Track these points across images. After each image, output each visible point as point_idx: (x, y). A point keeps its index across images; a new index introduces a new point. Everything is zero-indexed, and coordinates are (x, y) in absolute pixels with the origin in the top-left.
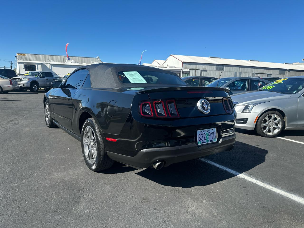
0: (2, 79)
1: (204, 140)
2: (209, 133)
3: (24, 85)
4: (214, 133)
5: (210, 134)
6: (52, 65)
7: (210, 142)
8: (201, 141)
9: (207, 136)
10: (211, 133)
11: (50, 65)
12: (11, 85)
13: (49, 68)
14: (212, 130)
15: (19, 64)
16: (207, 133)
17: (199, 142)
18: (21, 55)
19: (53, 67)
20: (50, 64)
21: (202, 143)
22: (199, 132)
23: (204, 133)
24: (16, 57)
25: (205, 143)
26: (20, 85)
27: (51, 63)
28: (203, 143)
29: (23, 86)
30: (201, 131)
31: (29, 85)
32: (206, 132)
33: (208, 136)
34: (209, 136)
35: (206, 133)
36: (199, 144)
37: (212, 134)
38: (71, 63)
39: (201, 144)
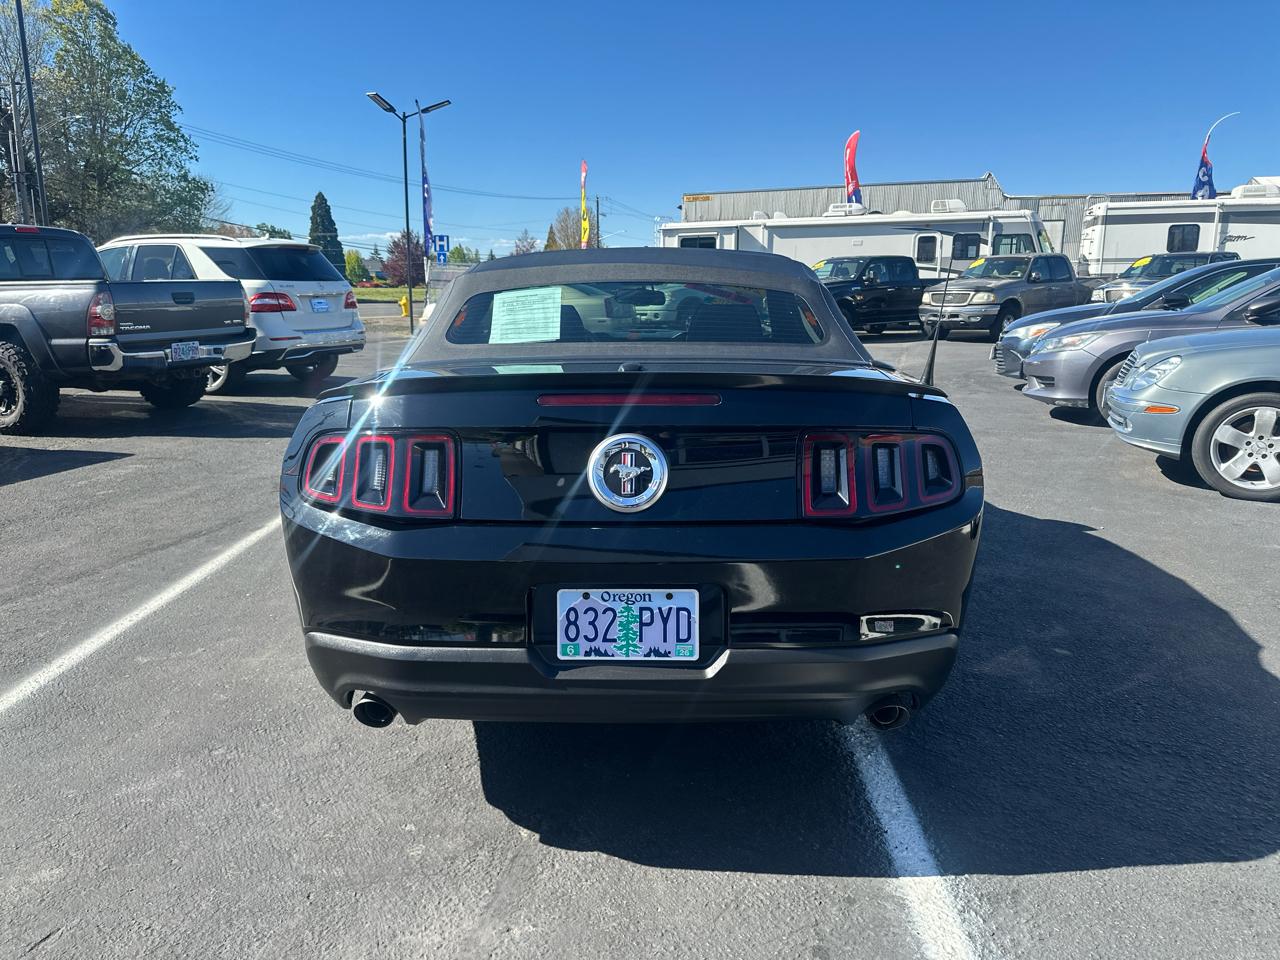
0: (584, 298)
1: (605, 640)
2: (642, 609)
3: (656, 316)
4: (684, 613)
5: (646, 616)
6: (773, 230)
7: (648, 655)
8: (585, 646)
9: (629, 623)
10: (656, 611)
11: (766, 232)
12: (608, 316)
13: (761, 242)
14: (669, 596)
15: (664, 236)
16: (628, 609)
17: (564, 647)
18: (695, 199)
19: (776, 239)
20: (766, 227)
21: (587, 654)
22: (567, 599)
23: (608, 605)
24: (680, 207)
25: (606, 654)
26: (646, 315)
27: (769, 223)
28: (598, 652)
29: (654, 319)
30: (586, 596)
31: (673, 317)
32: (624, 604)
33: (635, 627)
34: (642, 624)
35: (619, 607)
36: (564, 654)
37: (665, 620)
38: (850, 213)
39: (582, 658)
